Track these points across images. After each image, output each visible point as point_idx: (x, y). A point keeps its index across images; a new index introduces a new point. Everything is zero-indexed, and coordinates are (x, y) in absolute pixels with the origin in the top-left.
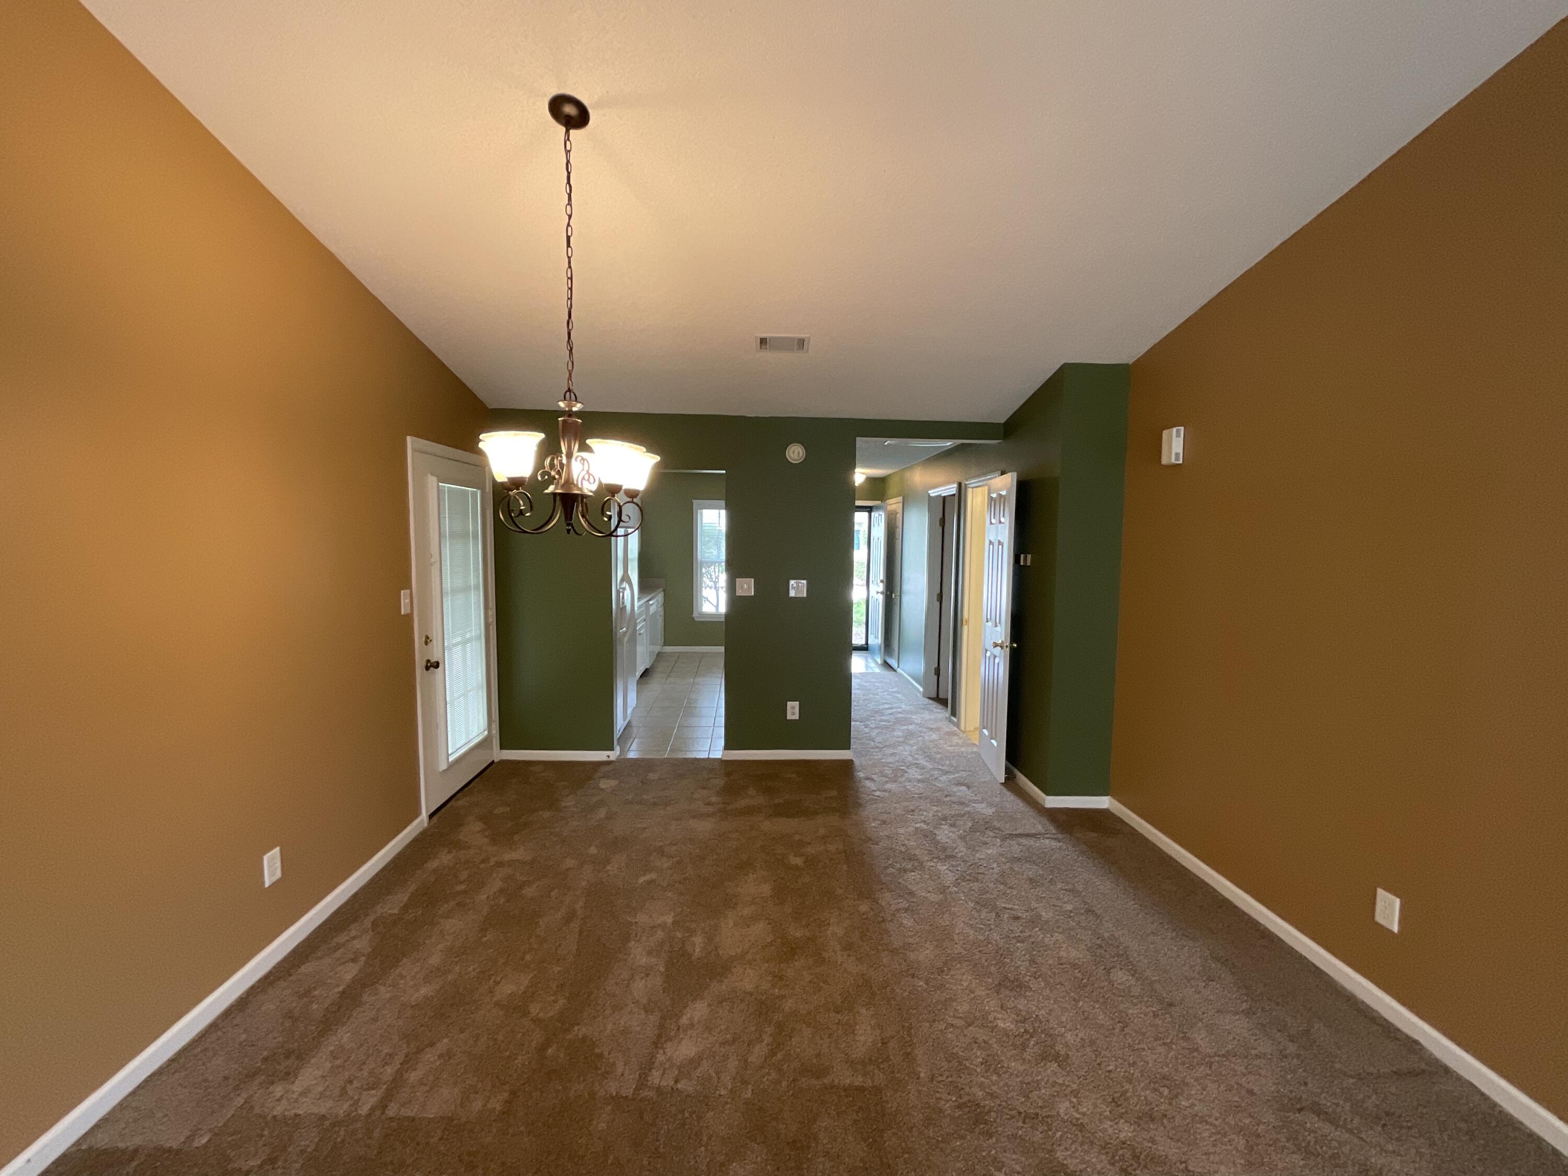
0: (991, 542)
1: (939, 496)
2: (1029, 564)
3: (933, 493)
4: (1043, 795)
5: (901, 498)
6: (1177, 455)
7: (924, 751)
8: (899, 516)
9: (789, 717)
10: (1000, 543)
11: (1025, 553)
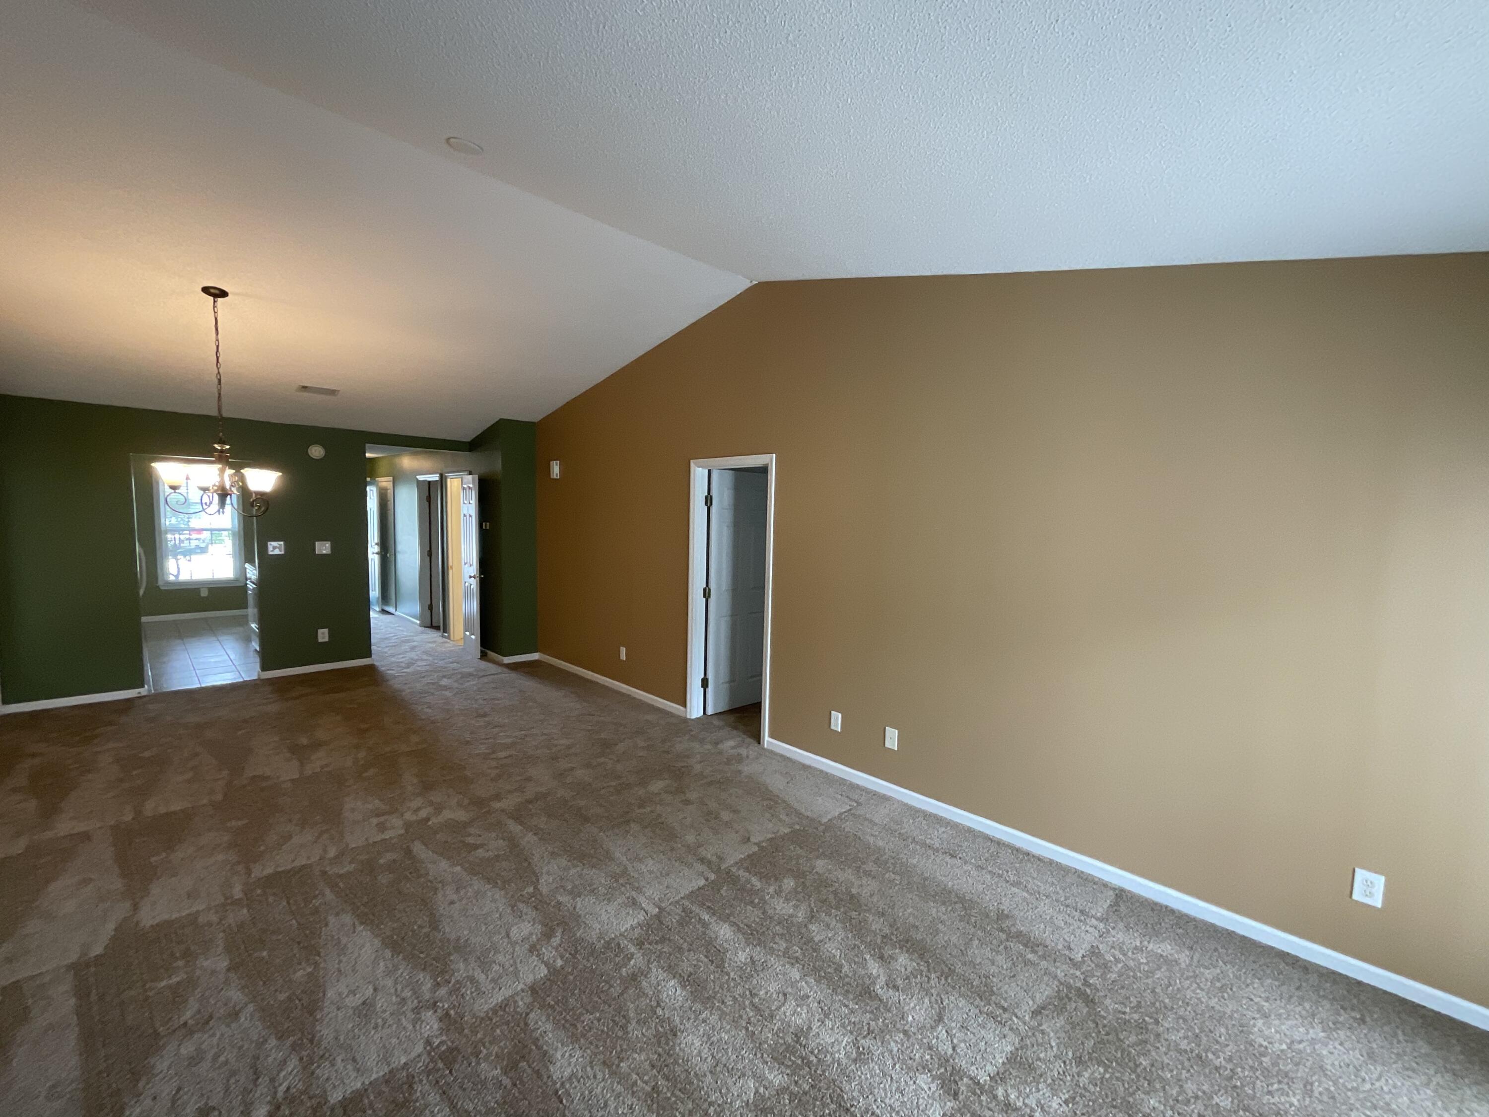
0: (465, 515)
1: (426, 481)
2: (488, 528)
3: (421, 478)
4: (501, 657)
5: (391, 478)
6: (557, 474)
7: (426, 653)
8: (390, 492)
9: (320, 640)
10: (470, 516)
11: (486, 521)
